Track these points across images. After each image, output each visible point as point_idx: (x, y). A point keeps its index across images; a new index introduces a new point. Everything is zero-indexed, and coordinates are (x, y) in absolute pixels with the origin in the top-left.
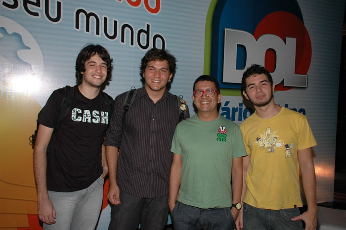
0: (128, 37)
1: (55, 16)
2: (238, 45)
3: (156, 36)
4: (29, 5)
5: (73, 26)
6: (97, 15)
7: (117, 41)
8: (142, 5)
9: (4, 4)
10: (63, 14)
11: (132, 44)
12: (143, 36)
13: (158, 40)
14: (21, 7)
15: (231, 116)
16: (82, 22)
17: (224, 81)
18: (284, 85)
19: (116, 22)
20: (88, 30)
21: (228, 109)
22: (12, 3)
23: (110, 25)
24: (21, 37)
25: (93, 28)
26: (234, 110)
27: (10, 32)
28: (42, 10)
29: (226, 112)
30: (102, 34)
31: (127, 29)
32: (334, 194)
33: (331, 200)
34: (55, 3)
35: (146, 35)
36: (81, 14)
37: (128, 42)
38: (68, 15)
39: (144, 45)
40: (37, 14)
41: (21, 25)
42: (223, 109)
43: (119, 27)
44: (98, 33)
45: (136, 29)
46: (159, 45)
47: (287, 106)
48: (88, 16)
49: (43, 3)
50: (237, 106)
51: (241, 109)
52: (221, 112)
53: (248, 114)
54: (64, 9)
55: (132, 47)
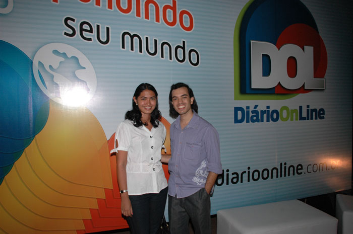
0: (166, 53)
1: (104, 40)
2: (263, 55)
3: (191, 51)
4: (84, 33)
5: (120, 47)
6: (140, 36)
7: (158, 57)
8: (178, 25)
9: (66, 34)
10: (111, 37)
11: (171, 59)
12: (180, 51)
13: (193, 54)
14: (78, 35)
15: (260, 118)
16: (128, 42)
17: (252, 87)
18: (305, 88)
19: (156, 41)
20: (132, 49)
21: (257, 112)
22: (71, 32)
23: (151, 44)
24: (78, 59)
25: (136, 47)
26: (263, 112)
27: (69, 56)
28: (94, 36)
29: (255, 114)
30: (144, 51)
31: (165, 46)
34: (104, 28)
35: (182, 50)
36: (127, 36)
37: (167, 57)
38: (116, 38)
39: (181, 59)
40: (90, 39)
41: (78, 49)
42: (253, 112)
43: (159, 44)
44: (141, 51)
45: (173, 46)
46: (194, 59)
47: (308, 106)
48: (132, 37)
49: (95, 30)
50: (265, 109)
51: (268, 111)
52: (251, 114)
53: (275, 115)
54: (111, 33)
55: (171, 62)
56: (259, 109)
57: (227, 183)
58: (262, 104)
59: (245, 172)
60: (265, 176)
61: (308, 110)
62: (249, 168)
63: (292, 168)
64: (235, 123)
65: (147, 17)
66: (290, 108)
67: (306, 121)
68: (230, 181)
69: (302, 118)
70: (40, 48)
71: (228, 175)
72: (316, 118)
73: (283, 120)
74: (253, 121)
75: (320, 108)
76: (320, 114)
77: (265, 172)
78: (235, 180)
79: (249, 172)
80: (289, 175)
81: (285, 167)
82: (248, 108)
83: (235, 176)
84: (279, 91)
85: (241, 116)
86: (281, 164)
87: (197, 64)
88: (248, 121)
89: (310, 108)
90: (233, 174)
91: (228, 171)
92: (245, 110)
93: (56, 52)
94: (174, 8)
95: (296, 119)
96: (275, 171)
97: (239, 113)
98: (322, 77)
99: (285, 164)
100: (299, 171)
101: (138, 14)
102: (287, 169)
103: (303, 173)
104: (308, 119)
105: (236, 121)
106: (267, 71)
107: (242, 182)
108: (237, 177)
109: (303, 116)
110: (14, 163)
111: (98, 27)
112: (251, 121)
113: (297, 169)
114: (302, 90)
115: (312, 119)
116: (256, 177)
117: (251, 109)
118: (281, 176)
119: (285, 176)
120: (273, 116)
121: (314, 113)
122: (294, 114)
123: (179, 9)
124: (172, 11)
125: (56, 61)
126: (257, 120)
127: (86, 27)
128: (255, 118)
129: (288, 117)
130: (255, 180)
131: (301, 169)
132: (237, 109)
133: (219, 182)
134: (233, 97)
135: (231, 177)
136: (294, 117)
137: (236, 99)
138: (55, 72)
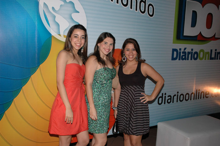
0: (134, 5)
2: (193, 11)
3: (150, 5)
7: (128, 8)
11: (136, 10)
13: (151, 7)
15: (187, 57)
17: (184, 35)
18: (216, 37)
24: (74, 4)
26: (189, 53)
27: (68, 1)
30: (120, 3)
35: (144, 4)
37: (134, 9)
39: (143, 11)
42: (183, 53)
44: (118, 2)
46: (151, 11)
47: (216, 50)
50: (190, 51)
51: (192, 52)
52: (182, 54)
55: (136, 12)
56: (187, 51)
57: (165, 103)
58: (189, 47)
59: (175, 95)
60: (187, 98)
61: (215, 53)
62: (178, 93)
63: (203, 94)
64: (172, 60)
66: (205, 51)
67: (214, 60)
68: (166, 101)
69: (211, 58)
71: (165, 97)
73: (201, 59)
74: (183, 59)
77: (187, 96)
78: (169, 101)
79: (178, 95)
80: (201, 98)
81: (199, 92)
82: (180, 49)
83: (170, 98)
84: (200, 38)
85: (178, 55)
86: (197, 90)
87: (151, 16)
88: (179, 59)
89: (217, 52)
90: (168, 96)
91: (165, 94)
92: (179, 51)
95: (208, 59)
96: (193, 95)
97: (175, 53)
99: (199, 90)
100: (207, 96)
102: (200, 95)
103: (209, 97)
104: (215, 59)
105: (173, 59)
106: (194, 24)
107: (173, 102)
108: (171, 99)
109: (212, 57)
110: (22, 88)
112: (182, 59)
113: (206, 94)
114: (214, 38)
115: (217, 59)
116: (181, 99)
117: (182, 50)
118: (196, 99)
119: (198, 99)
120: (194, 56)
121: (219, 55)
122: (207, 55)
126: (185, 59)
128: (184, 57)
129: (203, 57)
130: (181, 101)
131: (208, 94)
132: (174, 50)
133: (160, 102)
134: (172, 41)
135: (167, 98)
136: (207, 58)
137: (174, 43)
138: (56, 13)
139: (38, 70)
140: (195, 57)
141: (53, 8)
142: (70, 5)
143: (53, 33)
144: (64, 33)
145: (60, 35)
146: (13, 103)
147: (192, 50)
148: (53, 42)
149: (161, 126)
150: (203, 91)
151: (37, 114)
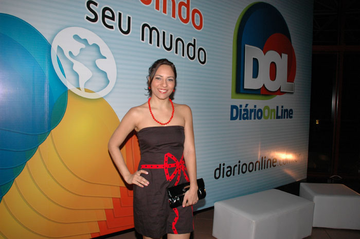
0: (180, 49)
1: (125, 30)
2: (253, 58)
3: (201, 49)
4: (106, 19)
5: (140, 38)
6: (158, 29)
7: (173, 52)
8: (190, 23)
9: (88, 18)
10: (132, 27)
11: (183, 55)
12: (191, 48)
13: (202, 52)
14: (100, 21)
15: (249, 116)
16: (147, 35)
17: (245, 88)
18: (281, 91)
19: (171, 36)
20: (151, 42)
22: (93, 17)
23: (168, 39)
24: (99, 48)
25: (154, 41)
26: (251, 111)
27: (90, 43)
28: (116, 23)
29: (246, 112)
30: (161, 46)
31: (179, 42)
32: (308, 173)
33: (306, 177)
34: (126, 18)
35: (193, 48)
36: (146, 28)
37: (180, 53)
38: (136, 29)
39: (192, 56)
40: (111, 27)
41: (100, 37)
42: (244, 110)
43: (174, 40)
44: (158, 45)
45: (186, 42)
46: (202, 57)
47: (282, 107)
48: (151, 30)
49: (117, 18)
50: (253, 108)
51: (255, 110)
52: (243, 112)
53: (260, 113)
54: (132, 23)
55: (183, 58)
56: (249, 108)
57: (223, 177)
58: (251, 103)
59: (236, 166)
60: (251, 169)
61: (282, 110)
62: (239, 162)
63: (269, 162)
64: (231, 120)
65: (165, 11)
66: (271, 108)
67: (281, 119)
68: (225, 174)
69: (278, 117)
70: (61, 30)
71: (224, 168)
72: (287, 118)
73: (266, 118)
74: (244, 119)
75: (291, 108)
76: (290, 114)
77: (251, 165)
78: (229, 173)
79: (239, 165)
80: (267, 168)
81: (265, 160)
82: (241, 106)
83: (229, 169)
84: (263, 92)
85: (238, 114)
86: (262, 158)
87: (203, 63)
88: (240, 119)
89: (283, 109)
90: (228, 167)
91: (224, 165)
92: (239, 108)
93: (76, 37)
94: (187, 6)
95: (274, 118)
96: (258, 164)
97: (235, 110)
98: (293, 82)
99: (265, 158)
100: (274, 164)
101: (157, 8)
102: (266, 163)
103: (277, 166)
104: (282, 118)
105: (232, 118)
106: (255, 75)
107: (234, 175)
108: (231, 171)
109: (278, 115)
110: (26, 162)
111: (120, 14)
113: (273, 162)
114: (279, 92)
115: (284, 118)
116: (244, 170)
117: (243, 107)
118: (262, 169)
119: (264, 168)
120: (258, 114)
121: (286, 113)
122: (273, 113)
123: (192, 7)
124: (186, 8)
125: (76, 47)
126: (247, 118)
127: (108, 13)
128: (245, 116)
129: (268, 115)
130: (243, 173)
131: (276, 162)
132: (233, 107)
133: (217, 176)
134: (230, 96)
135: (226, 170)
136: (273, 116)
137: (232, 98)
138: (74, 59)
139: (49, 138)
140: (260, 115)
141: (70, 53)
142: (94, 49)
143: (70, 86)
144: (85, 86)
145: (79, 88)
146: (14, 185)
147: (255, 106)
148: (70, 99)
149: (219, 207)
150: (270, 158)
151: (49, 199)
